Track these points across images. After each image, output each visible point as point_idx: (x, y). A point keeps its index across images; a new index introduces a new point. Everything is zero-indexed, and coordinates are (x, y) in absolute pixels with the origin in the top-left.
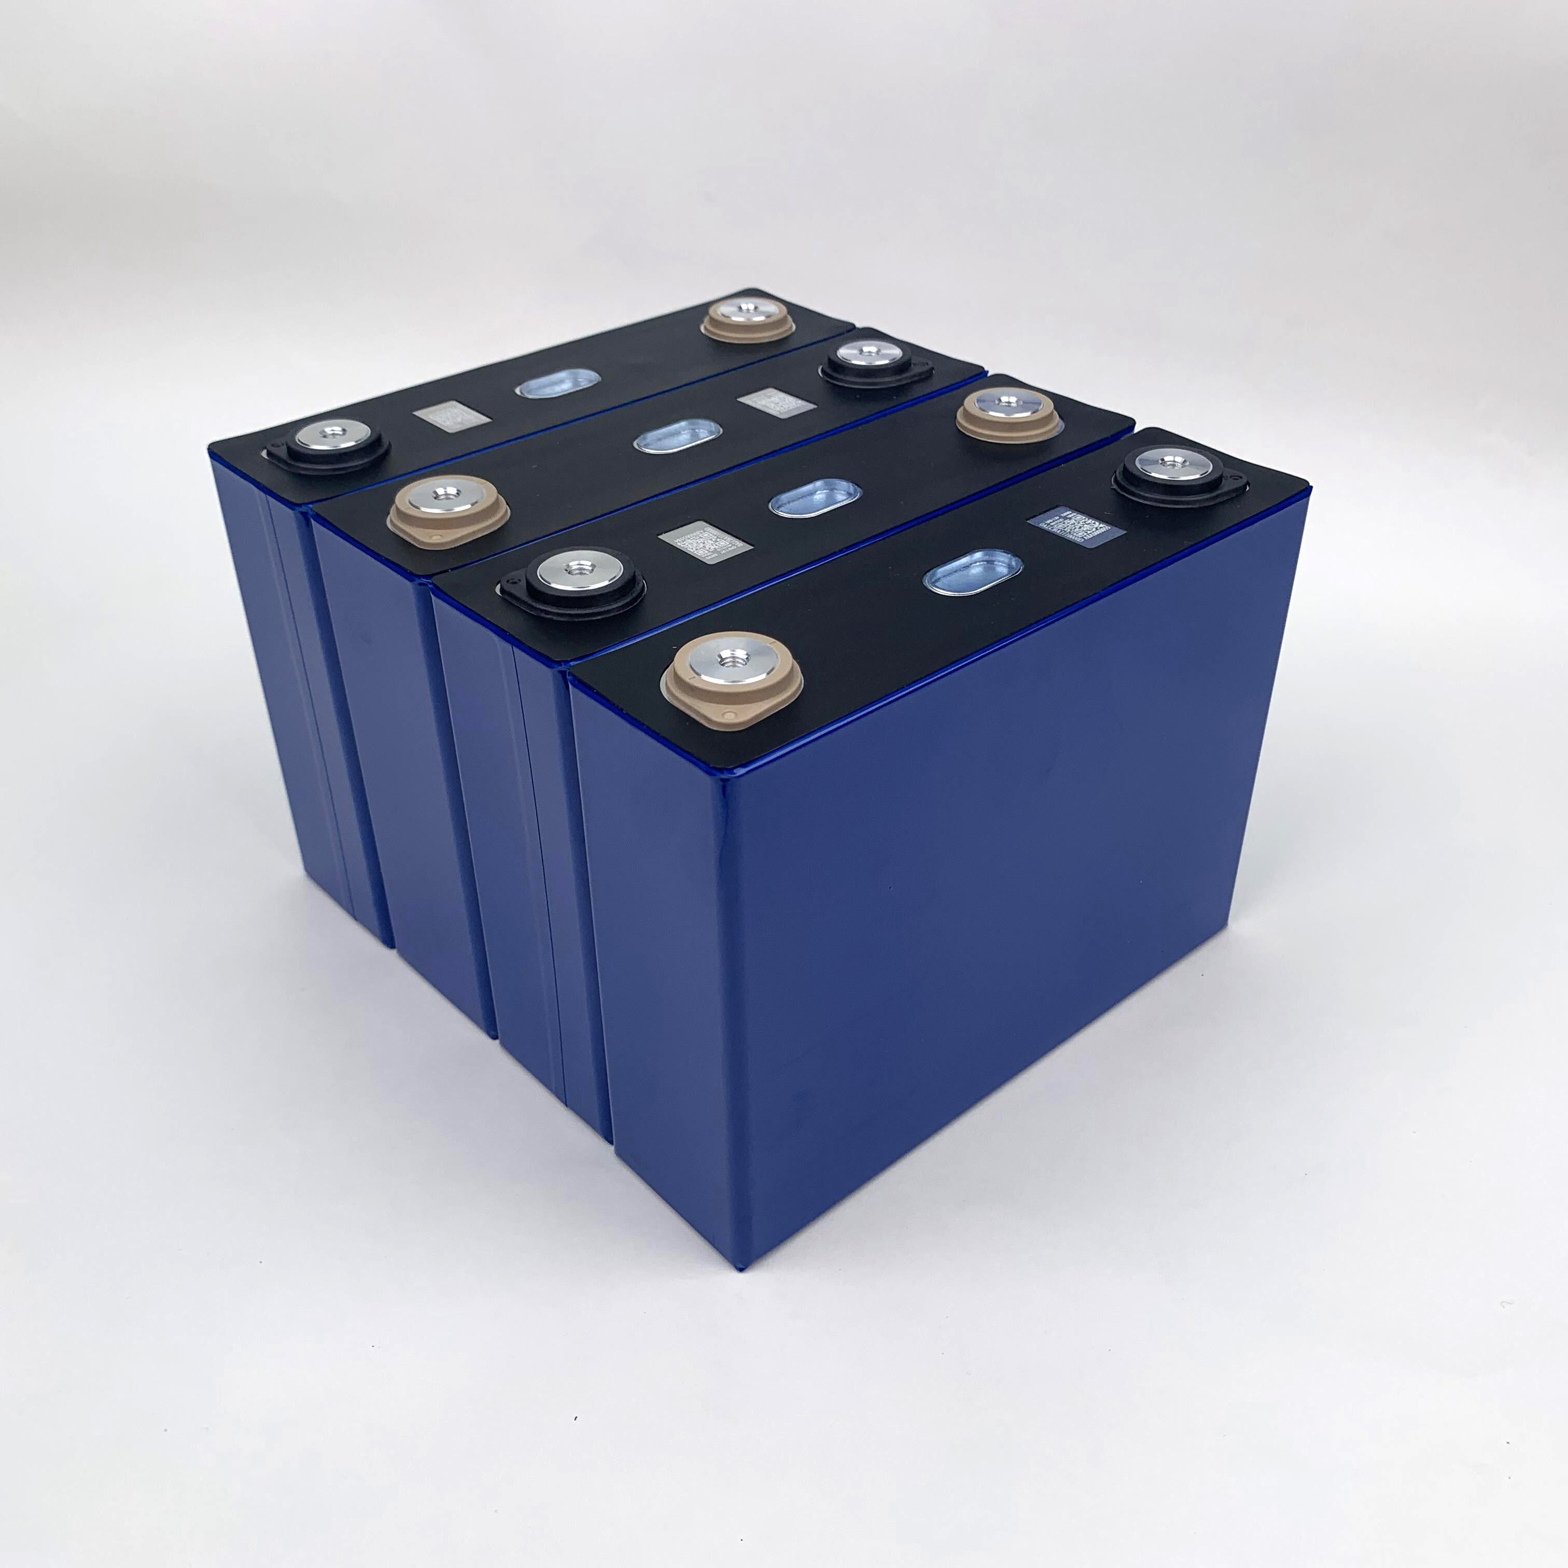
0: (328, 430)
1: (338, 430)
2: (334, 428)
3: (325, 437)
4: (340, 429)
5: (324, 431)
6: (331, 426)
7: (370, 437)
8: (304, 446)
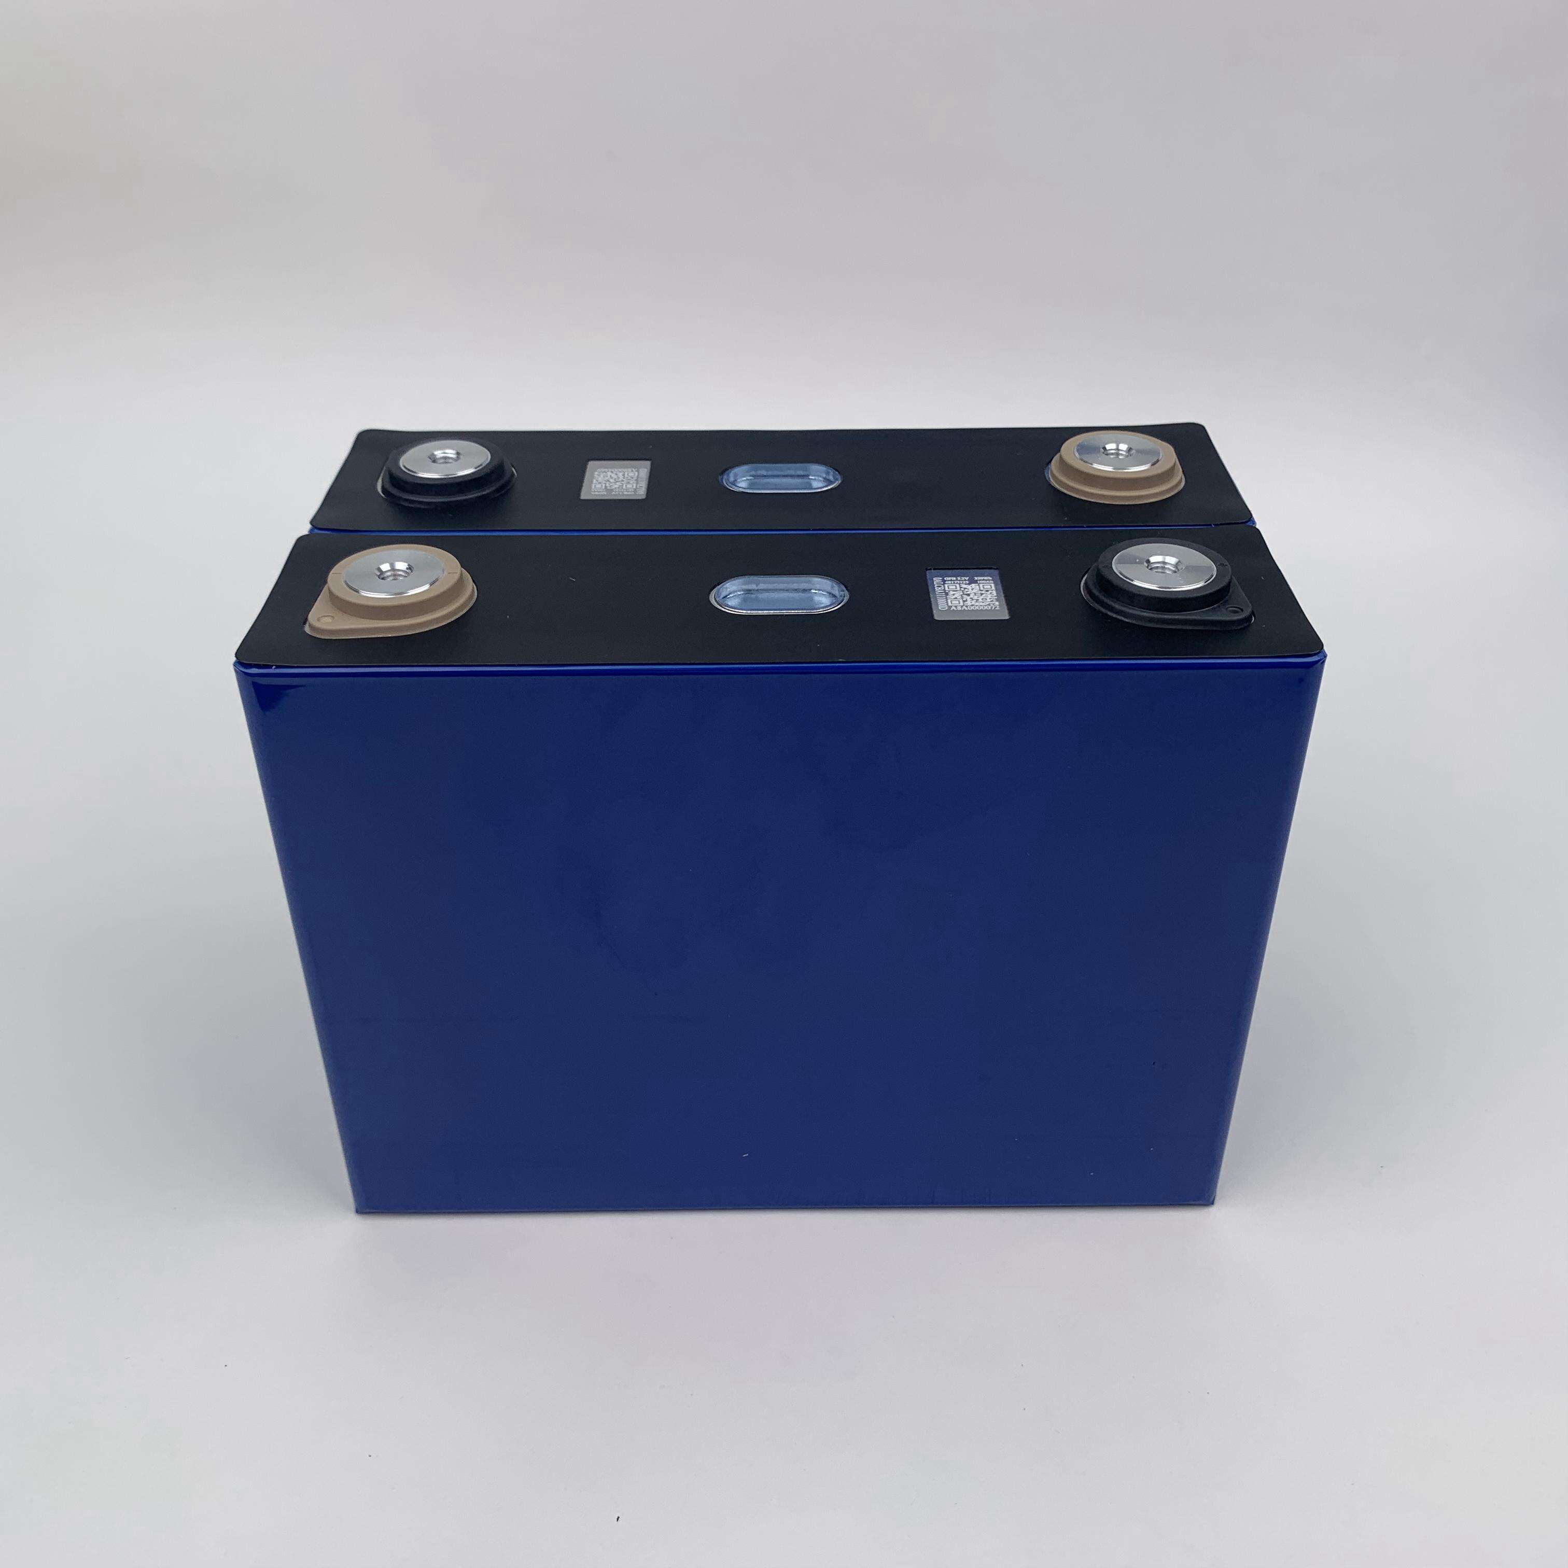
0: (439, 454)
1: (451, 453)
2: (447, 451)
3: (434, 461)
4: (454, 452)
5: (433, 454)
6: (440, 449)
7: (490, 463)
8: (411, 473)
